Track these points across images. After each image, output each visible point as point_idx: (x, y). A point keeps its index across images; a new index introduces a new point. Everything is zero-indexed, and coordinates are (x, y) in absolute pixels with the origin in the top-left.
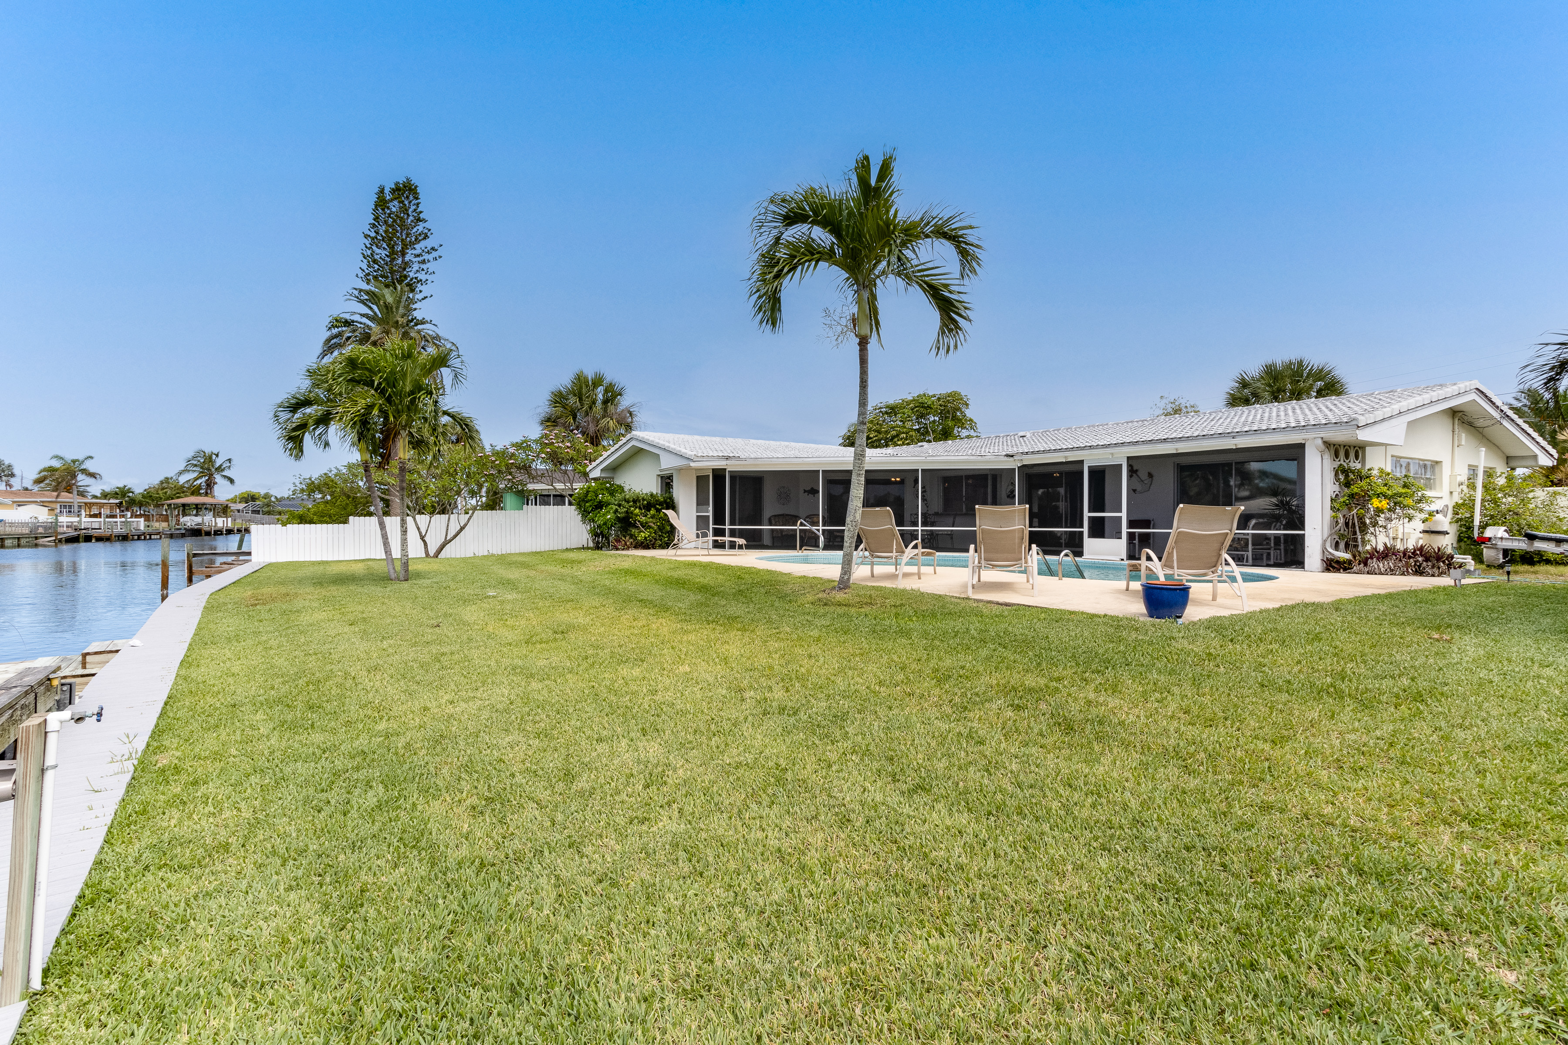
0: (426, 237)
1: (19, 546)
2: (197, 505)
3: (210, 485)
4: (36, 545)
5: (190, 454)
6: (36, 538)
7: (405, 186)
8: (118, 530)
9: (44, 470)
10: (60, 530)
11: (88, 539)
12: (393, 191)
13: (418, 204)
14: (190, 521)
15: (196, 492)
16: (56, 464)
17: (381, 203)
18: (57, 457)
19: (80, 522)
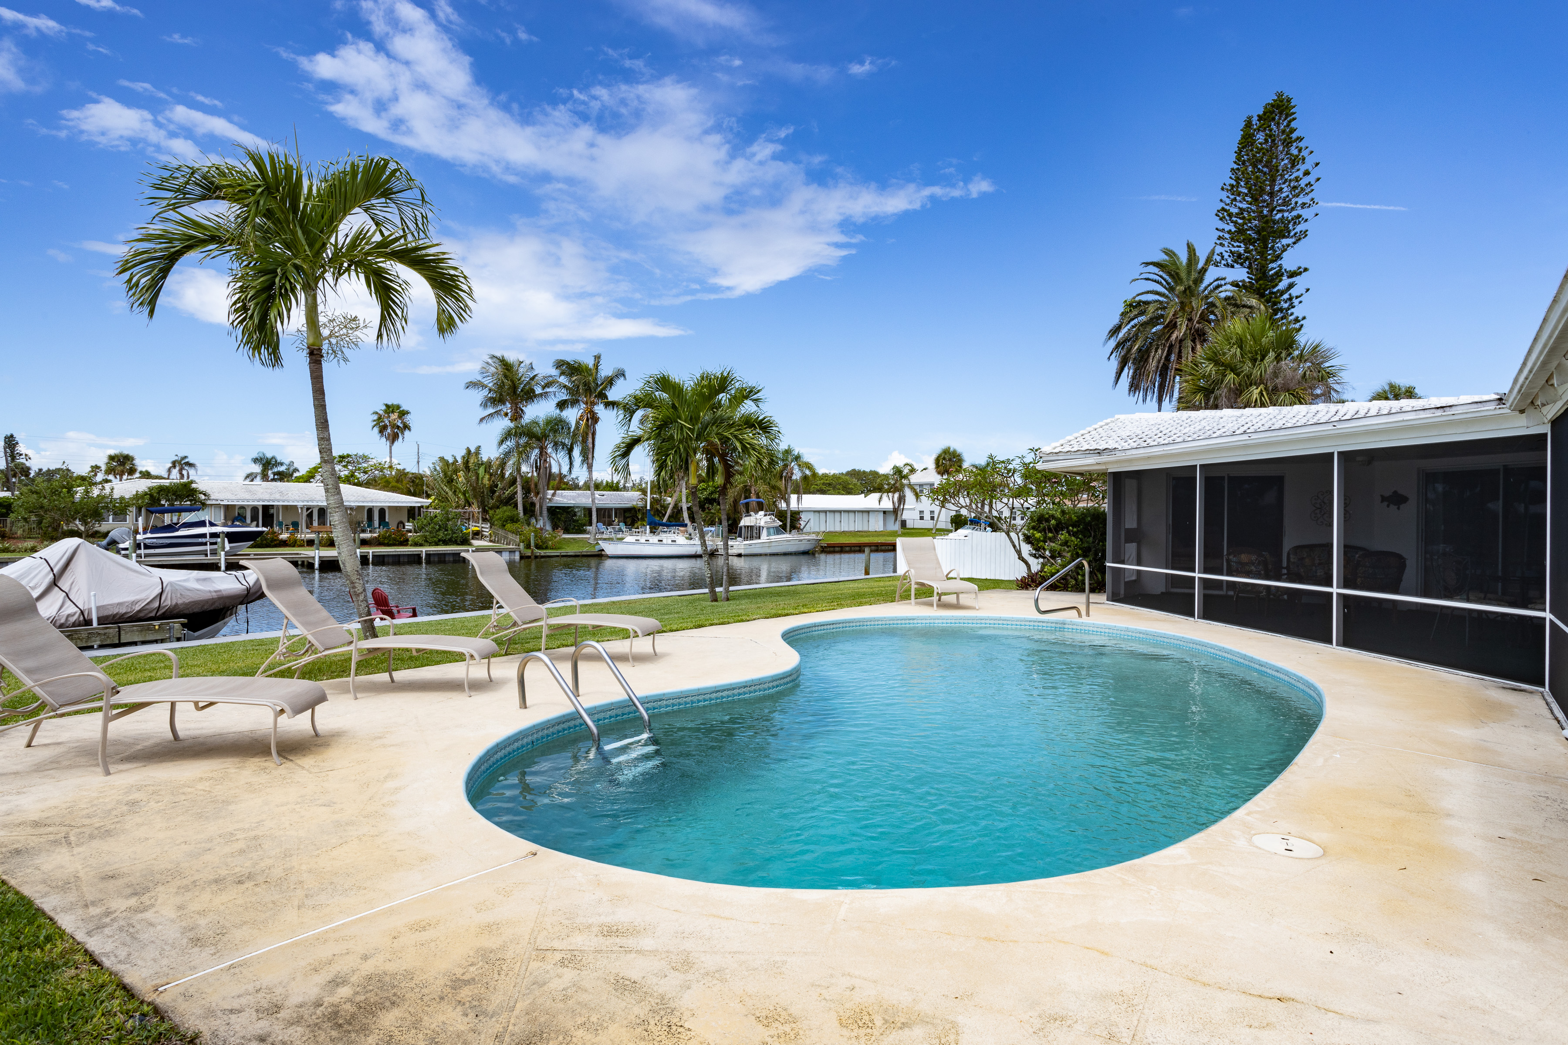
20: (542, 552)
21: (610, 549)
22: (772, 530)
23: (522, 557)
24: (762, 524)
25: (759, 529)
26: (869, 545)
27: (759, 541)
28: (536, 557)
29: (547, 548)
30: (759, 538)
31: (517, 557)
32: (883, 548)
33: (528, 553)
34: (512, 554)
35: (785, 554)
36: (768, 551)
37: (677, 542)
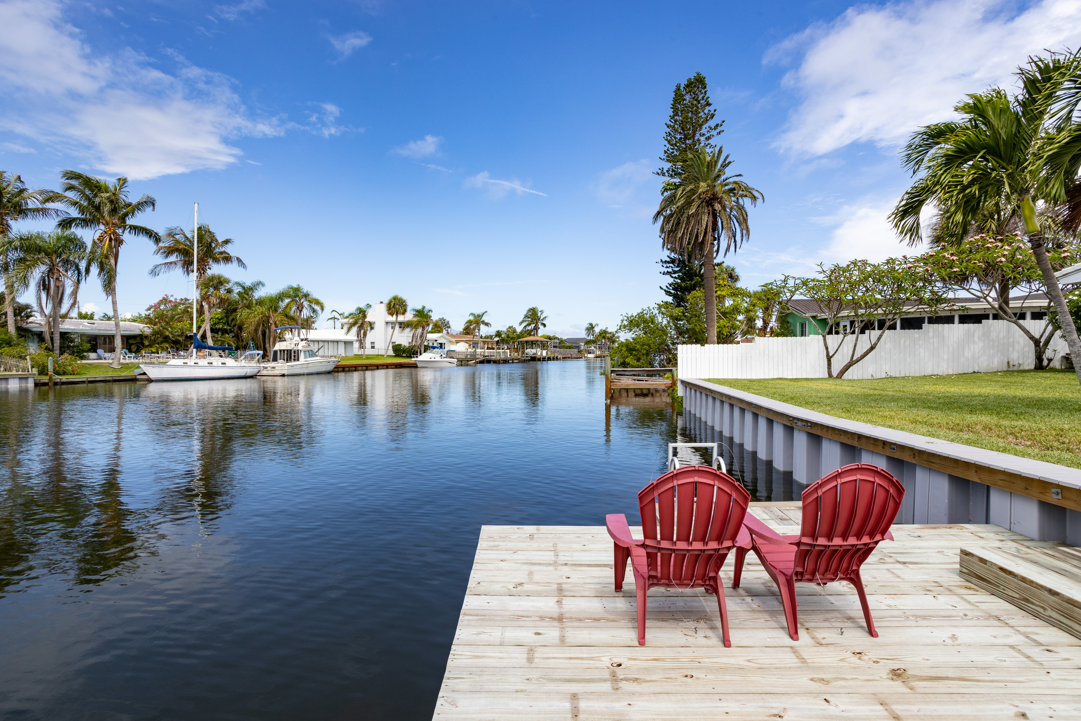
0: (712, 116)
1: (462, 365)
2: (532, 341)
3: (536, 329)
4: (468, 365)
5: (525, 313)
6: (468, 361)
7: (697, 80)
8: (503, 357)
9: (466, 323)
10: (477, 357)
11: (489, 362)
12: (687, 86)
13: (705, 92)
14: (530, 352)
15: (529, 333)
16: (472, 318)
17: (678, 98)
18: (472, 314)
19: (484, 352)
20: (64, 378)
21: (153, 372)
22: (307, 353)
23: (36, 385)
24: (300, 347)
25: (297, 353)
26: (362, 366)
27: (296, 363)
28: (56, 384)
29: (64, 373)
30: (298, 360)
31: (31, 384)
32: (370, 368)
33: (45, 379)
34: (24, 381)
35: (318, 374)
36: (306, 371)
37: (227, 365)
